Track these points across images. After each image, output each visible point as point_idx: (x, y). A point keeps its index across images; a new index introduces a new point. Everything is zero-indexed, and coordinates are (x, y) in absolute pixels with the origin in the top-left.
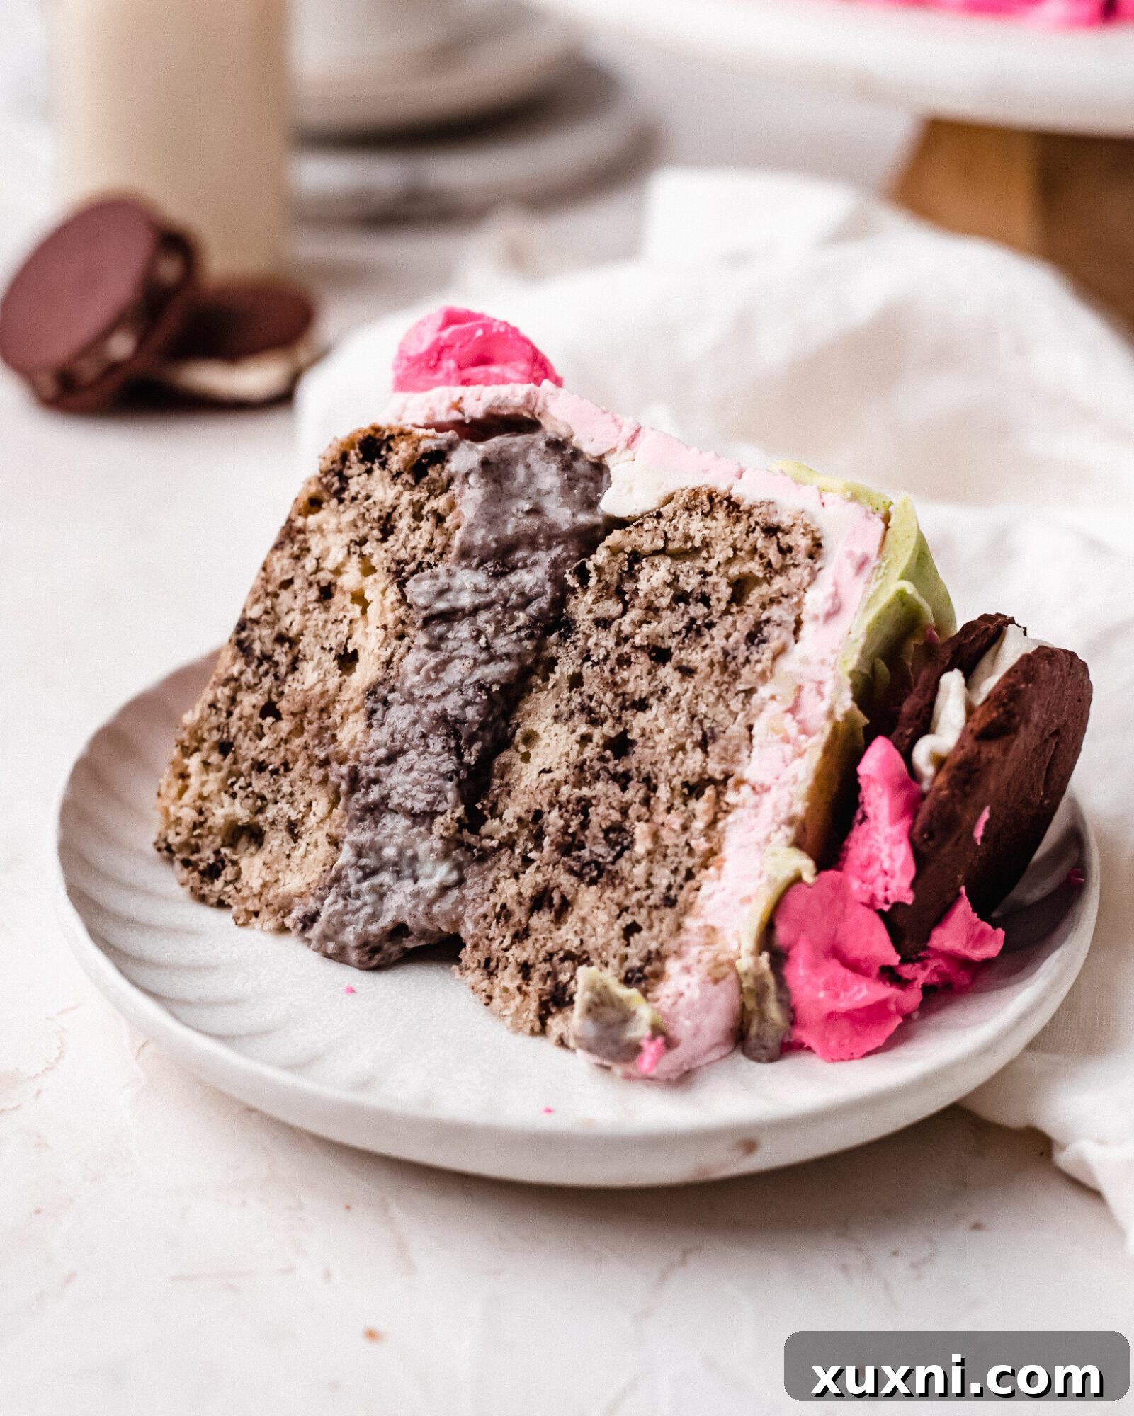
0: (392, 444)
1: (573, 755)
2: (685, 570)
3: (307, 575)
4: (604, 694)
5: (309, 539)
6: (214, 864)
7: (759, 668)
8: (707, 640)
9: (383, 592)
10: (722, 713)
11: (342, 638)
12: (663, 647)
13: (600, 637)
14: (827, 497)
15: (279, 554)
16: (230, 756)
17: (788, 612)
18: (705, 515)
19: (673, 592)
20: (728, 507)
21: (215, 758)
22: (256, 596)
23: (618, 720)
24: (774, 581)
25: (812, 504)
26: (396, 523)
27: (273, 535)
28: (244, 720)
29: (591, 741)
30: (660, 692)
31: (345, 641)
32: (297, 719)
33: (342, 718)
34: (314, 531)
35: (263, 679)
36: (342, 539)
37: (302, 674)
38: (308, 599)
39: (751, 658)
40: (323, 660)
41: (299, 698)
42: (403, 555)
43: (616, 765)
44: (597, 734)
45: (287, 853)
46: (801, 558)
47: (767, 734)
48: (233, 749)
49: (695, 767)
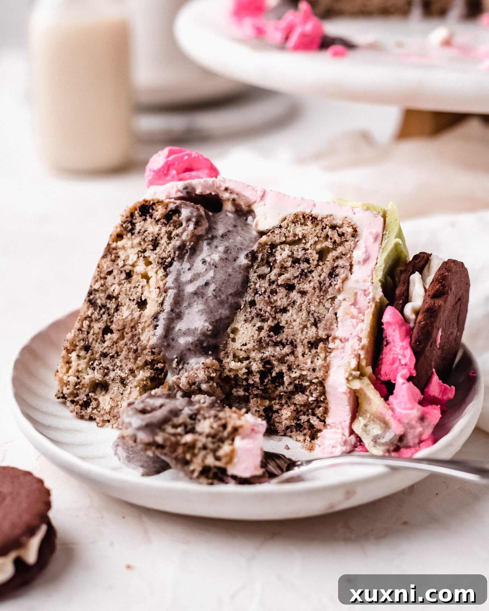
0: (154, 207)
1: (256, 336)
2: (296, 249)
3: (119, 268)
4: (267, 308)
5: (118, 252)
6: (86, 401)
7: (337, 287)
8: (311, 278)
9: (156, 273)
10: (322, 309)
11: (139, 294)
12: (291, 284)
13: (261, 283)
14: (356, 210)
15: (105, 260)
16: (90, 351)
17: (346, 262)
18: (301, 224)
19: (292, 259)
20: (312, 220)
21: (82, 353)
22: (96, 279)
23: (275, 318)
24: (338, 249)
25: (350, 214)
26: (160, 241)
27: (101, 252)
28: (95, 335)
29: (263, 329)
30: (292, 304)
31: (140, 295)
32: (121, 332)
33: (142, 330)
34: (121, 249)
35: (103, 316)
36: (134, 251)
37: (121, 312)
38: (121, 279)
39: (332, 283)
40: (130, 305)
41: (121, 323)
42: (164, 255)
43: (276, 338)
44: (266, 325)
45: (122, 392)
46: (349, 237)
47: (344, 316)
48: (91, 348)
49: (313, 334)
